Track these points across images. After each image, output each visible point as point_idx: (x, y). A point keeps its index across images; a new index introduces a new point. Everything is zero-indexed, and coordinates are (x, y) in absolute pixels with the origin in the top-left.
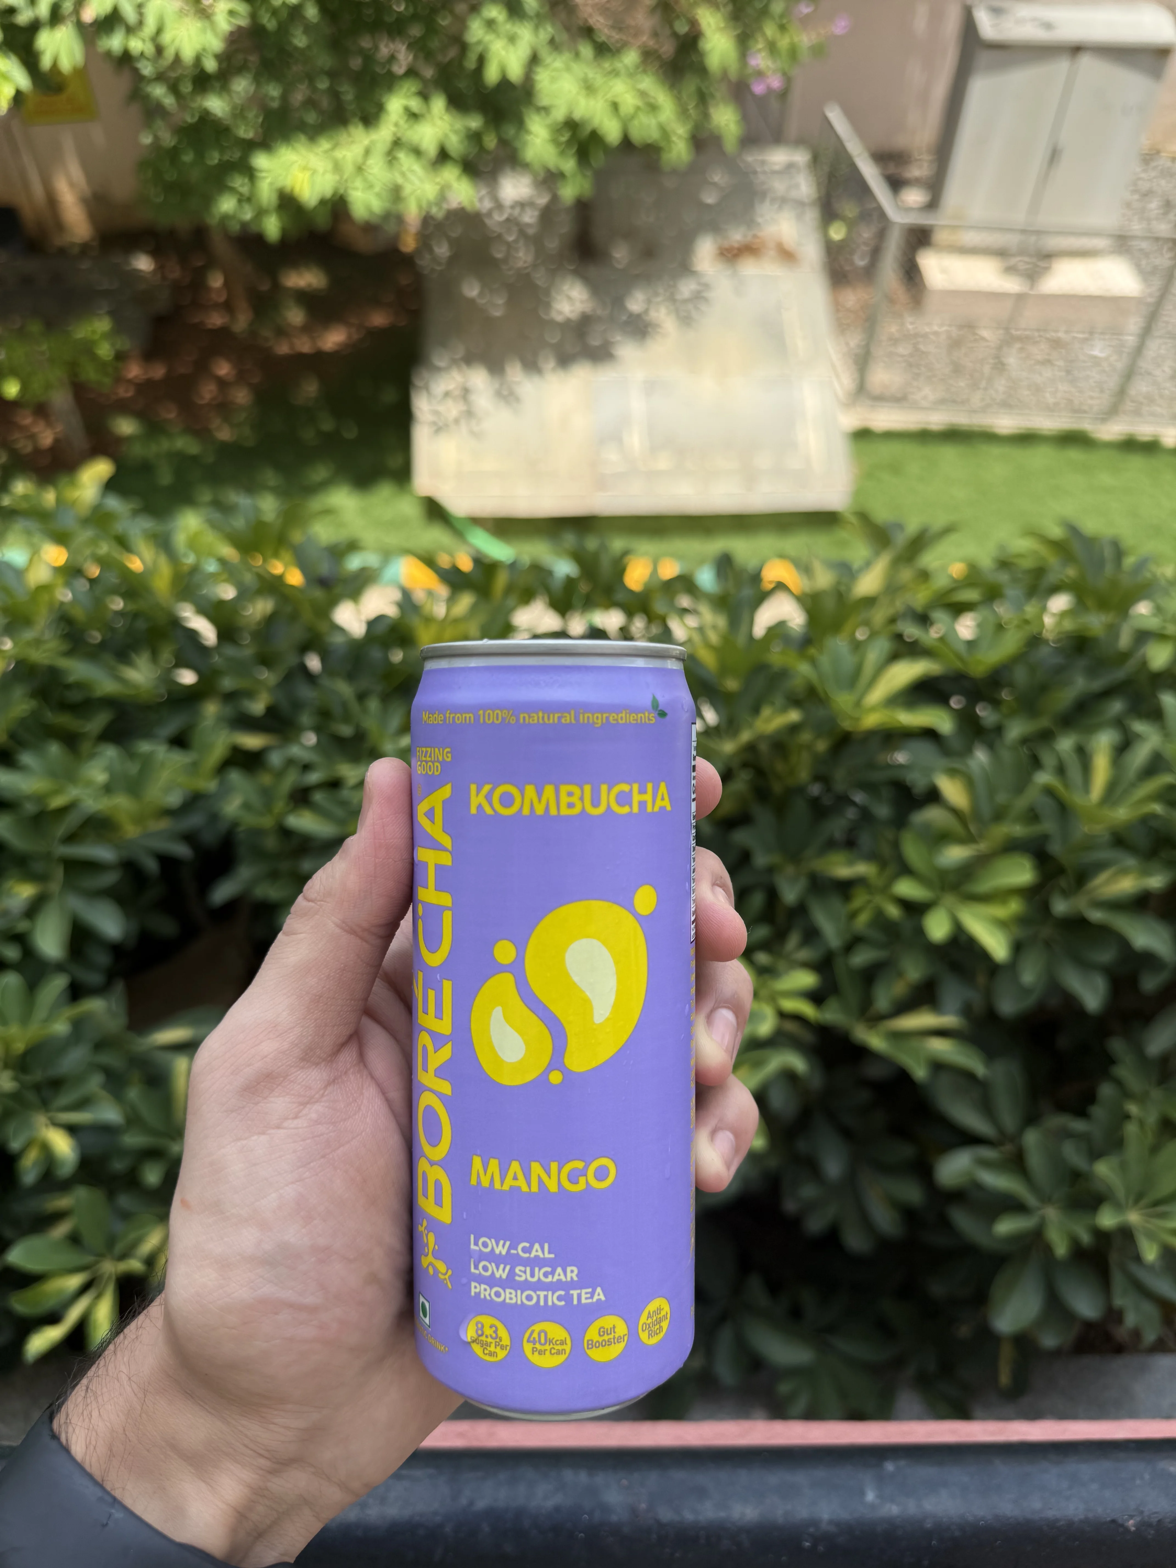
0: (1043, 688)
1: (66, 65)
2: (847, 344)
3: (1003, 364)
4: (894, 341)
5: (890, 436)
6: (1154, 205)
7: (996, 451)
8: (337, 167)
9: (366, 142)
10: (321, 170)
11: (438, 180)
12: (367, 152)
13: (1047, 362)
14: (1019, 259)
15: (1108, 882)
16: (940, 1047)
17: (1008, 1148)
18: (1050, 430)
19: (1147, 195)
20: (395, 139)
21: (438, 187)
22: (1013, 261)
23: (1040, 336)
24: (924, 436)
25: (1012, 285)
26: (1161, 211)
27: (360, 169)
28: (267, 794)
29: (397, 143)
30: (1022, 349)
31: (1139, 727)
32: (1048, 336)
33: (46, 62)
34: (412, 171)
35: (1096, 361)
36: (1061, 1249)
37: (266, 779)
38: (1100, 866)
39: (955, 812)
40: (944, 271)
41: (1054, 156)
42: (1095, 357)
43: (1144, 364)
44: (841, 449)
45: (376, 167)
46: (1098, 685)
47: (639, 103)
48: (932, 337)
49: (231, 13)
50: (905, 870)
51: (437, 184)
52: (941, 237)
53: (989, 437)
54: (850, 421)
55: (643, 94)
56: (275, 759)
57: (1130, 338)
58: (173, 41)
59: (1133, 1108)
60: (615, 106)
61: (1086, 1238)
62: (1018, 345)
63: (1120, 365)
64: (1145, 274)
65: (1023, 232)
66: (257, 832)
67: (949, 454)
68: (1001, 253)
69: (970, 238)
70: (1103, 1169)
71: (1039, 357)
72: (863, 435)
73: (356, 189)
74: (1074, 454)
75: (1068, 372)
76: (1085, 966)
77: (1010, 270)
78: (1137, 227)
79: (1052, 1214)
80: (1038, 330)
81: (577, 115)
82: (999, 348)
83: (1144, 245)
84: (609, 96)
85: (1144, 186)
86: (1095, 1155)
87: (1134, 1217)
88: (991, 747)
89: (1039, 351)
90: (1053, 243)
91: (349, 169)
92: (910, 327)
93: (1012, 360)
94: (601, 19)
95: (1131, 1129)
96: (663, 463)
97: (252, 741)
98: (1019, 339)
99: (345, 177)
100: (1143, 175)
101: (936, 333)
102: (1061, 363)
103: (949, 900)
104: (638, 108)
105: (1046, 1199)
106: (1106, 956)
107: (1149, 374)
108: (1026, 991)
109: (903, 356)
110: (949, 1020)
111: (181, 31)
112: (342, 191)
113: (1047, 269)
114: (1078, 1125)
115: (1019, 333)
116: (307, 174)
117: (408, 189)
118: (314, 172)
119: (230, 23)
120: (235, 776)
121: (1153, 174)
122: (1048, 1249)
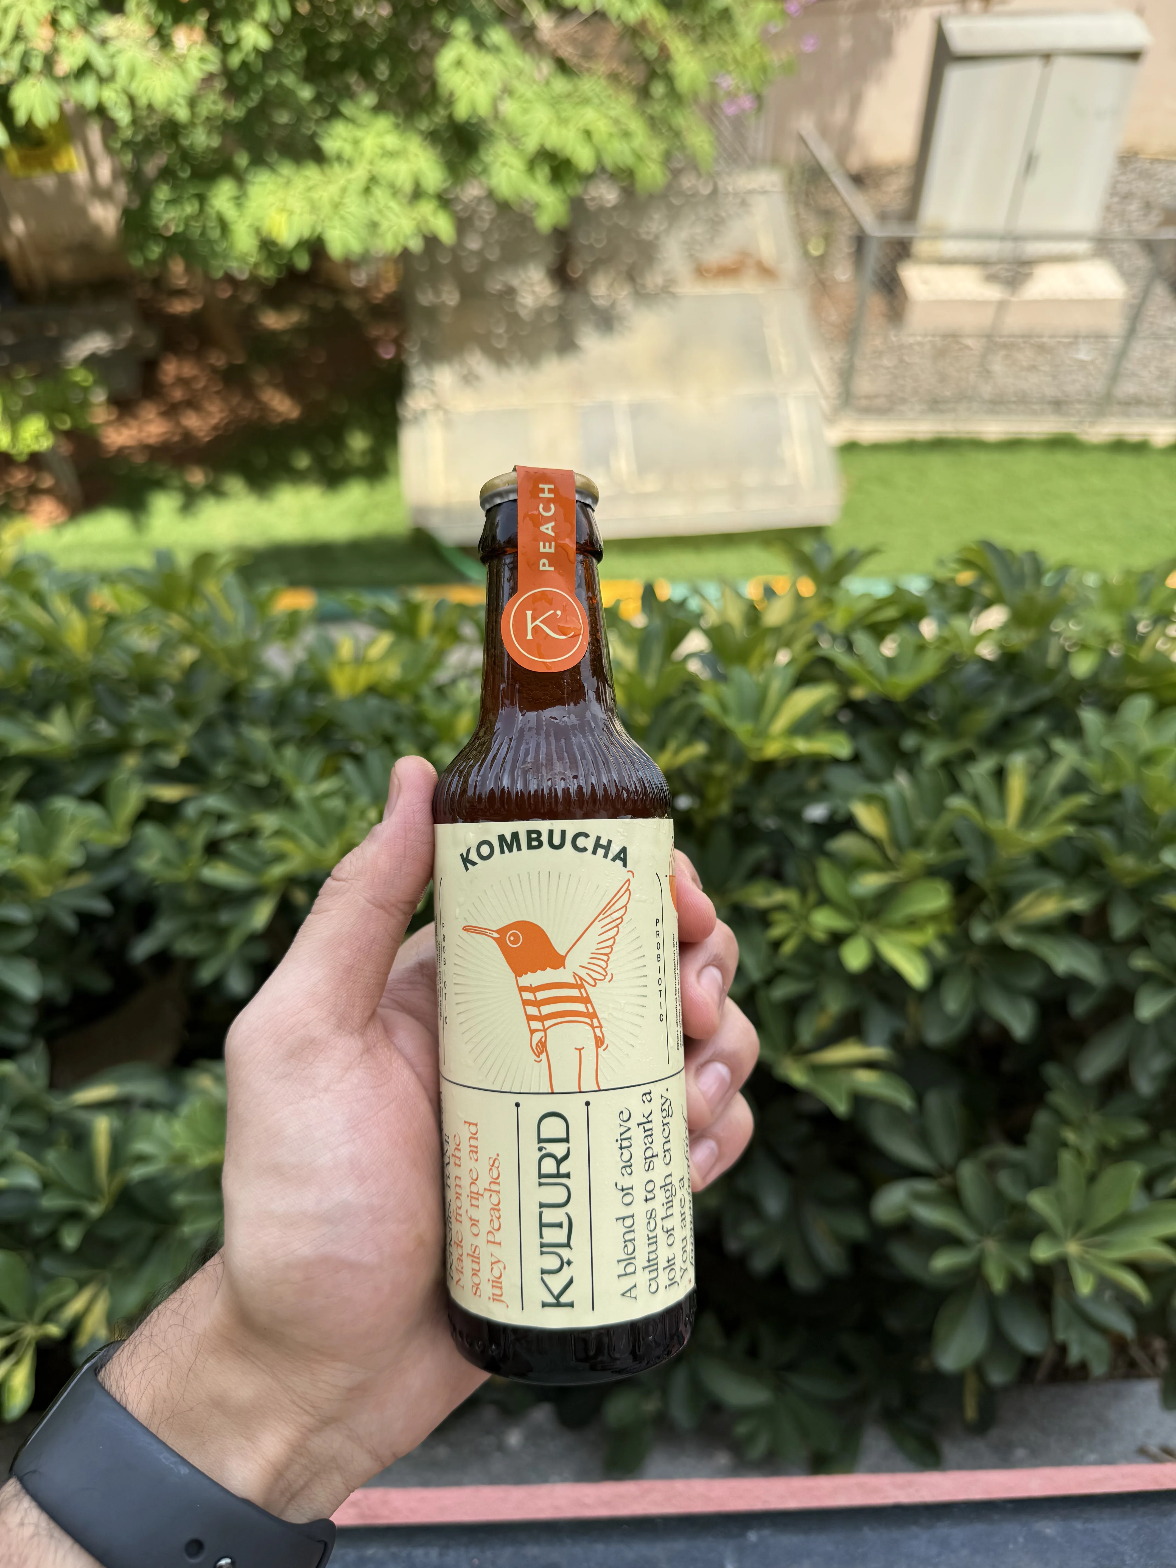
0: (966, 708)
1: (41, 119)
2: (832, 358)
3: (988, 372)
4: (880, 354)
5: (878, 448)
6: (1134, 207)
7: (983, 457)
8: (314, 208)
9: (342, 182)
10: (298, 211)
11: (414, 215)
12: (344, 190)
13: (1033, 368)
14: (1000, 266)
15: (1030, 906)
16: (866, 1079)
17: (947, 1180)
18: (1037, 434)
19: (1127, 197)
20: (370, 177)
21: (414, 223)
22: (994, 269)
23: (1025, 342)
24: (910, 446)
25: (993, 293)
26: (1142, 213)
27: (336, 206)
28: (182, 846)
29: (373, 180)
30: (1007, 357)
31: (1059, 745)
32: (1032, 341)
33: (21, 117)
34: (389, 208)
35: (1082, 365)
36: (998, 1283)
37: (182, 831)
38: (1024, 889)
39: (874, 840)
40: (925, 282)
41: (1030, 163)
42: (1082, 361)
43: (1128, 366)
44: (828, 463)
45: (354, 207)
46: (1021, 704)
47: (614, 130)
48: (917, 348)
49: (202, 60)
50: (824, 901)
51: (414, 219)
52: (922, 248)
53: (977, 445)
54: (837, 434)
55: (616, 121)
56: (191, 811)
57: (1115, 340)
58: (146, 90)
59: (1070, 1136)
60: (588, 134)
61: (1024, 1272)
62: (1003, 353)
63: (1106, 367)
64: (1126, 275)
65: (1003, 238)
66: (176, 887)
67: (938, 462)
68: (981, 263)
69: (950, 248)
70: (1038, 1201)
71: (1025, 364)
72: (850, 448)
73: (334, 228)
74: (1063, 457)
75: (1054, 377)
76: (1011, 991)
77: (991, 278)
78: (1117, 230)
79: (992, 1246)
80: (1023, 336)
81: (549, 146)
82: (984, 356)
83: (1125, 247)
84: (581, 124)
85: (1123, 189)
86: (1031, 1184)
87: (1073, 1248)
88: (911, 771)
89: (1025, 357)
90: (1033, 249)
91: (326, 209)
92: (894, 339)
93: (998, 366)
94: (570, 49)
95: (1066, 1158)
96: (651, 484)
97: (169, 793)
98: (1005, 346)
99: (322, 216)
100: (1122, 178)
101: (920, 344)
102: (1047, 368)
103: (867, 929)
104: (611, 135)
105: (983, 1232)
106: (1033, 981)
107: (1134, 374)
108: (951, 1020)
109: (887, 368)
110: (877, 1051)
111: (154, 81)
112: (319, 229)
113: (1028, 276)
114: (1015, 1154)
115: (1002, 340)
116: (285, 216)
117: (385, 225)
118: (291, 213)
119: (201, 70)
120: (150, 831)
121: (1132, 176)
122: (986, 1283)
